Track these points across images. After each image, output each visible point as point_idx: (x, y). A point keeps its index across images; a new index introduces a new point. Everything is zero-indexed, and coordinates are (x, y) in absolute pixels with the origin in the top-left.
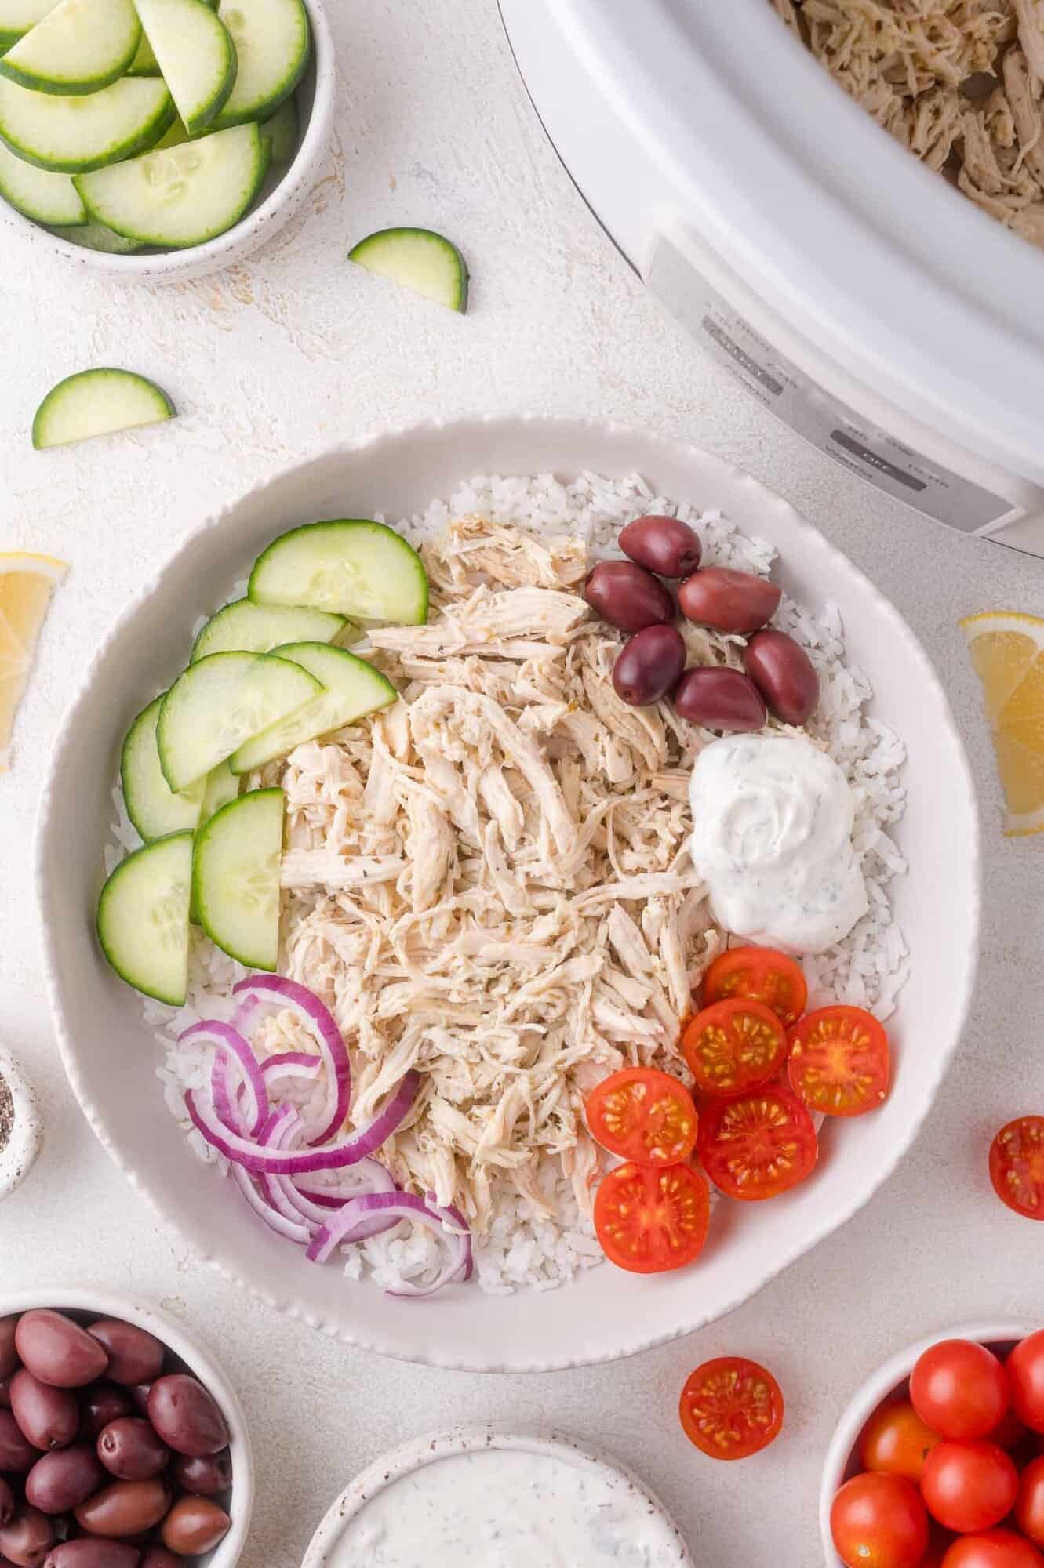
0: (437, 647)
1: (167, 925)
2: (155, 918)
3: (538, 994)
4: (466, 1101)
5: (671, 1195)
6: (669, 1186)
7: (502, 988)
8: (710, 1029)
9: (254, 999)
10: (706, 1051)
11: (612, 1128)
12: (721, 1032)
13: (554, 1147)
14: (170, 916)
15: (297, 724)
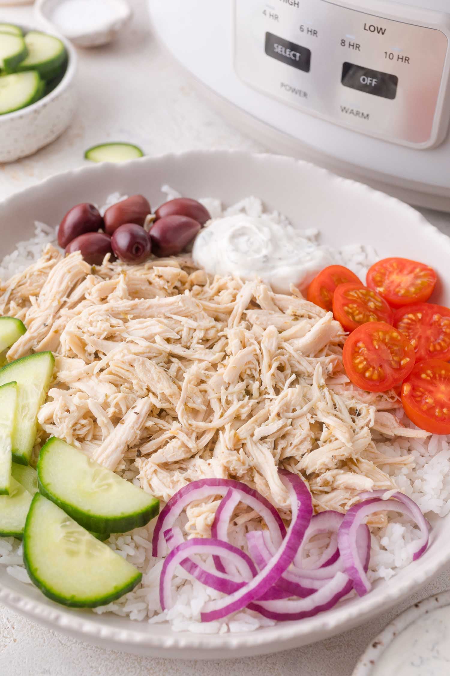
0: (43, 326)
1: (83, 548)
2: (72, 553)
3: (270, 366)
4: (313, 444)
5: (434, 377)
6: (428, 375)
7: (255, 386)
8: (346, 308)
9: (167, 532)
10: (357, 318)
11: (375, 377)
12: (350, 305)
13: (370, 421)
14: (77, 542)
15: (24, 407)
